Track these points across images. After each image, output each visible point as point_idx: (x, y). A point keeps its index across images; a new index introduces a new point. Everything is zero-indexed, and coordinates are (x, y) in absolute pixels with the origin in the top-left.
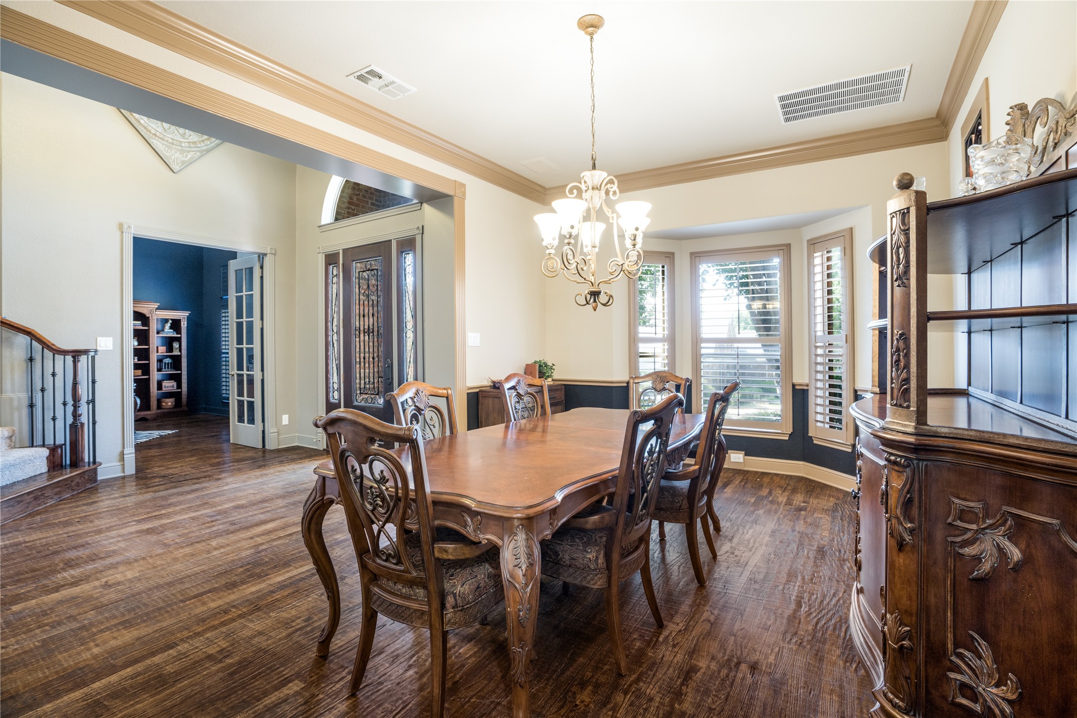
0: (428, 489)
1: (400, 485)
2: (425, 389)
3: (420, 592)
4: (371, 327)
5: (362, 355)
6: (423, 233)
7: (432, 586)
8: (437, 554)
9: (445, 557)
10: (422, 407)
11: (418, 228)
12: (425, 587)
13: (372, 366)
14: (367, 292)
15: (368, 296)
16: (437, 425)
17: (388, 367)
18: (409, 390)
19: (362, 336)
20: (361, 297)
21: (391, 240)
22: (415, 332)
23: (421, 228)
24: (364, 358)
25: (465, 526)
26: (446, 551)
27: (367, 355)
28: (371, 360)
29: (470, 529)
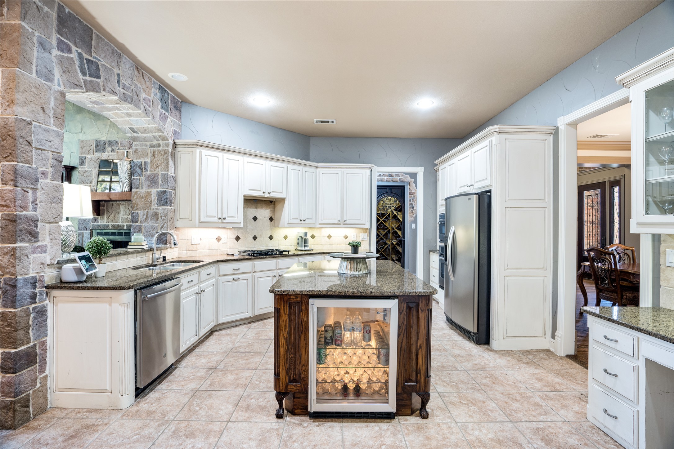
0: (618, 268)
1: (610, 267)
2: (621, 247)
3: (615, 294)
4: (594, 220)
5: (589, 233)
6: (625, 178)
7: (619, 292)
8: (621, 283)
9: (623, 284)
10: (620, 252)
11: (622, 176)
12: (617, 293)
13: (594, 238)
14: (592, 205)
15: (592, 207)
16: (626, 259)
17: (604, 239)
18: (614, 247)
19: (589, 224)
20: (589, 207)
21: (606, 182)
22: (620, 224)
23: (623, 175)
24: (590, 235)
25: (630, 278)
26: (623, 283)
27: (591, 233)
28: (594, 236)
29: (632, 279)
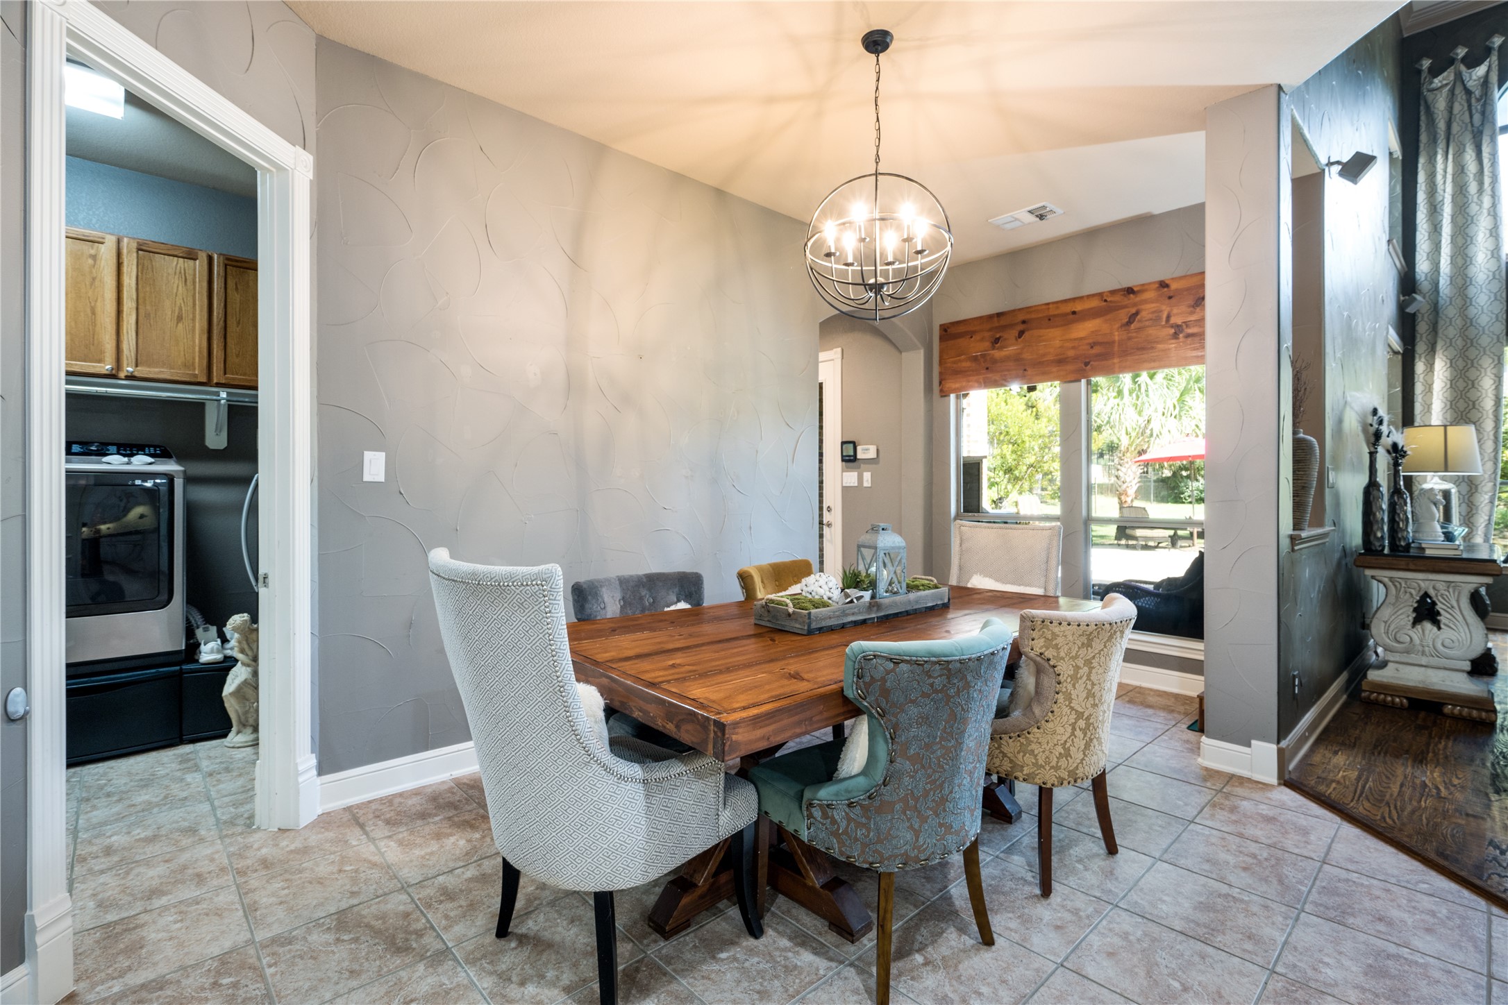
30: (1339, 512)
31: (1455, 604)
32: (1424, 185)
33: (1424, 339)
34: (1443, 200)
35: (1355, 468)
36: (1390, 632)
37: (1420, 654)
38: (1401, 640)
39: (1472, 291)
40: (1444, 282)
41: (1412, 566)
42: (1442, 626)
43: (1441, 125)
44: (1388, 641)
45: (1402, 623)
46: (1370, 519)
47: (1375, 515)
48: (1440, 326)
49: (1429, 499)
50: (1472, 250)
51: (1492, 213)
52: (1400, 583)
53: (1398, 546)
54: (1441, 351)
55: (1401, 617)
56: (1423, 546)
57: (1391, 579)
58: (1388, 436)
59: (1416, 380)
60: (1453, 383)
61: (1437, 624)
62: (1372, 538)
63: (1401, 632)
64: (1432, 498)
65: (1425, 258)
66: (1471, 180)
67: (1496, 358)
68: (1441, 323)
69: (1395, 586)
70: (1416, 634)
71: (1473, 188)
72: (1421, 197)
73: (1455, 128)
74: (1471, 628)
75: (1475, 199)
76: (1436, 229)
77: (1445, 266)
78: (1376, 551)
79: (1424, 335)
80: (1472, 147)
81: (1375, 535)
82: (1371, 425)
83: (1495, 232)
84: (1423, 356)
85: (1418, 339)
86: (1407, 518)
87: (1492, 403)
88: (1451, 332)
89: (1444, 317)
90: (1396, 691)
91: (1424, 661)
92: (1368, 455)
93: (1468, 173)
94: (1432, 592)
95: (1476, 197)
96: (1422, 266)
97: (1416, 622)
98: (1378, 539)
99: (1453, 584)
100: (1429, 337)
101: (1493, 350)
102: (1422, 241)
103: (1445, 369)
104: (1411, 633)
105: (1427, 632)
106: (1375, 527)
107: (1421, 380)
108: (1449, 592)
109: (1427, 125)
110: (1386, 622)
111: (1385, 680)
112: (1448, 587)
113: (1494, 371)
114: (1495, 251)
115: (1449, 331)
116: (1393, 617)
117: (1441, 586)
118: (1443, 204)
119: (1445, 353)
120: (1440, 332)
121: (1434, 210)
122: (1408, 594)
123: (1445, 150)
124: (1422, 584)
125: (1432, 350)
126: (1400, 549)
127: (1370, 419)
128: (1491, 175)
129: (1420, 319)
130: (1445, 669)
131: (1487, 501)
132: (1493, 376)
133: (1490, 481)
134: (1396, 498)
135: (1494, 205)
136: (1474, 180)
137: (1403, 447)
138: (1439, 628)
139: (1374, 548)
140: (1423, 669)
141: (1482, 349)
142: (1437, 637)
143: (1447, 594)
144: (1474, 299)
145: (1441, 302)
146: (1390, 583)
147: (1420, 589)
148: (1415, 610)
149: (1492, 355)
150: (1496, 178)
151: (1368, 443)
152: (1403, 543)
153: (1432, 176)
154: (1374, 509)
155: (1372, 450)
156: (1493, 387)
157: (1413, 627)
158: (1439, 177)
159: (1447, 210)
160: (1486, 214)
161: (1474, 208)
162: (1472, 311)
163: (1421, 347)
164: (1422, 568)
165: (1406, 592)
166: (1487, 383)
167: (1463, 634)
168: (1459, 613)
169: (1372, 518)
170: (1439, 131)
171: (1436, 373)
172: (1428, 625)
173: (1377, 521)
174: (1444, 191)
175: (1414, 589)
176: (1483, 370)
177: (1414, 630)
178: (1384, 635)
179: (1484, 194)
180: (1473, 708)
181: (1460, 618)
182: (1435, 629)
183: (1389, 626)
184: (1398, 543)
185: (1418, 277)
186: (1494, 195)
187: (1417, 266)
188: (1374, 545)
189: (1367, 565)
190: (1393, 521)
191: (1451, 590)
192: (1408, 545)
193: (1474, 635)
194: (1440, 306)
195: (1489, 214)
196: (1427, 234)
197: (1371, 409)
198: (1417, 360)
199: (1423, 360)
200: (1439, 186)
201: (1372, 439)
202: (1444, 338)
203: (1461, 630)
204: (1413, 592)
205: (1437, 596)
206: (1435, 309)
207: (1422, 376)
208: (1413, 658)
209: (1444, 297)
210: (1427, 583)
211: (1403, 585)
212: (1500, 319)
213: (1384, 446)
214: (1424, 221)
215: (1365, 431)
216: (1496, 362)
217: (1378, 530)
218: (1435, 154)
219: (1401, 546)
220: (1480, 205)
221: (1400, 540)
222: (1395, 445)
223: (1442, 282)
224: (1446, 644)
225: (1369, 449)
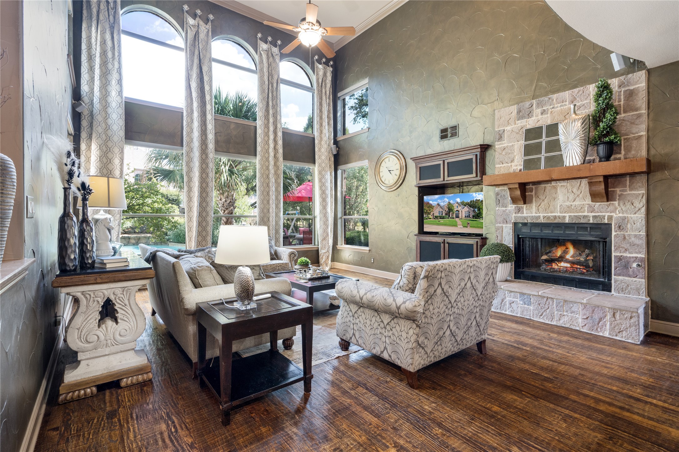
30: (38, 241)
31: (126, 302)
32: (85, 40)
33: (85, 130)
34: (95, 54)
35: (51, 202)
36: (82, 336)
37: (104, 347)
38: (91, 340)
39: (110, 110)
40: (96, 100)
41: (99, 280)
42: (119, 321)
43: (94, 10)
44: (81, 344)
45: (92, 326)
46: (65, 244)
47: (69, 240)
48: (94, 125)
49: (104, 226)
50: (109, 88)
51: (119, 72)
52: (90, 295)
53: (86, 264)
54: (95, 139)
55: (91, 321)
56: (105, 262)
57: (83, 293)
58: (78, 176)
59: (81, 154)
60: (101, 158)
61: (116, 320)
62: (67, 261)
63: (91, 334)
64: (106, 225)
65: (86, 83)
66: (109, 50)
67: (121, 149)
68: (95, 123)
69: (86, 298)
70: (100, 333)
71: (110, 55)
72: (84, 46)
73: (101, 17)
74: (137, 317)
75: (111, 61)
76: (91, 69)
77: (96, 92)
78: (70, 271)
79: (86, 128)
80: (109, 32)
81: (69, 257)
82: (66, 165)
83: (120, 82)
84: (85, 140)
85: (82, 130)
86: (93, 241)
87: (119, 172)
88: (100, 130)
89: (96, 120)
90: (88, 383)
91: (107, 351)
92: (63, 190)
93: (108, 45)
94: (112, 298)
95: (111, 60)
96: (85, 88)
97: (101, 321)
98: (72, 260)
99: (126, 289)
100: (88, 130)
101: (119, 144)
102: (84, 73)
103: (97, 150)
104: (99, 333)
105: (109, 329)
106: (69, 251)
107: (84, 154)
108: (123, 294)
109: (87, 7)
110: (78, 329)
111: (79, 378)
112: (123, 291)
113: (120, 156)
114: (120, 93)
115: (98, 129)
116: (84, 323)
117: (118, 292)
118: (96, 57)
119: (97, 141)
120: (94, 128)
121: (90, 58)
122: (96, 302)
123: (96, 26)
124: (105, 292)
125: (90, 137)
126: (88, 266)
127: (65, 160)
128: (118, 51)
129: (83, 118)
130: (121, 352)
131: (117, 224)
132: (119, 158)
133: (118, 214)
134: (84, 225)
135: (120, 68)
136: (110, 50)
137: (89, 186)
138: (117, 322)
139: (68, 269)
140: (107, 357)
141: (114, 143)
142: (116, 330)
143: (122, 296)
144: (110, 115)
145: (95, 111)
146: (82, 296)
147: (104, 296)
148: (100, 313)
149: (119, 147)
150: (121, 54)
151: (63, 180)
152: (90, 261)
153: (89, 38)
154: (68, 236)
155: (67, 186)
156: (120, 164)
157: (99, 326)
158: (93, 40)
159: (98, 60)
160: (116, 71)
161: (110, 66)
162: (110, 121)
163: (84, 135)
164: (106, 281)
165: (94, 301)
166: (117, 161)
167: (132, 323)
168: (129, 308)
169: (66, 243)
170: (93, 13)
171: (92, 151)
172: (109, 323)
173: (71, 246)
174: (96, 50)
175: (100, 297)
176: (115, 154)
177: (101, 329)
178: (77, 340)
179: (115, 60)
180: (139, 375)
181: (130, 312)
182: (115, 324)
183: (81, 332)
184: (86, 261)
185: (82, 93)
186: (119, 63)
187: (82, 86)
188: (69, 265)
189: (63, 285)
190: (82, 244)
191: (125, 293)
192: (94, 262)
193: (138, 322)
194: (94, 114)
195: (117, 72)
196: (87, 70)
197: (66, 152)
198: (81, 142)
199: (85, 142)
200: (93, 45)
201: (67, 177)
202: (96, 132)
203: (131, 320)
204: (99, 299)
205: (115, 299)
206: (92, 115)
207: (84, 152)
208: (100, 351)
209: (96, 109)
210: (109, 290)
211: (92, 296)
212: (122, 129)
213: (75, 185)
214: (85, 61)
215: (60, 169)
216: (121, 151)
217: (71, 253)
218: (91, 26)
219: (89, 263)
220: (113, 65)
221: (88, 259)
222: (83, 185)
223: (95, 100)
224: (121, 334)
225: (64, 185)
